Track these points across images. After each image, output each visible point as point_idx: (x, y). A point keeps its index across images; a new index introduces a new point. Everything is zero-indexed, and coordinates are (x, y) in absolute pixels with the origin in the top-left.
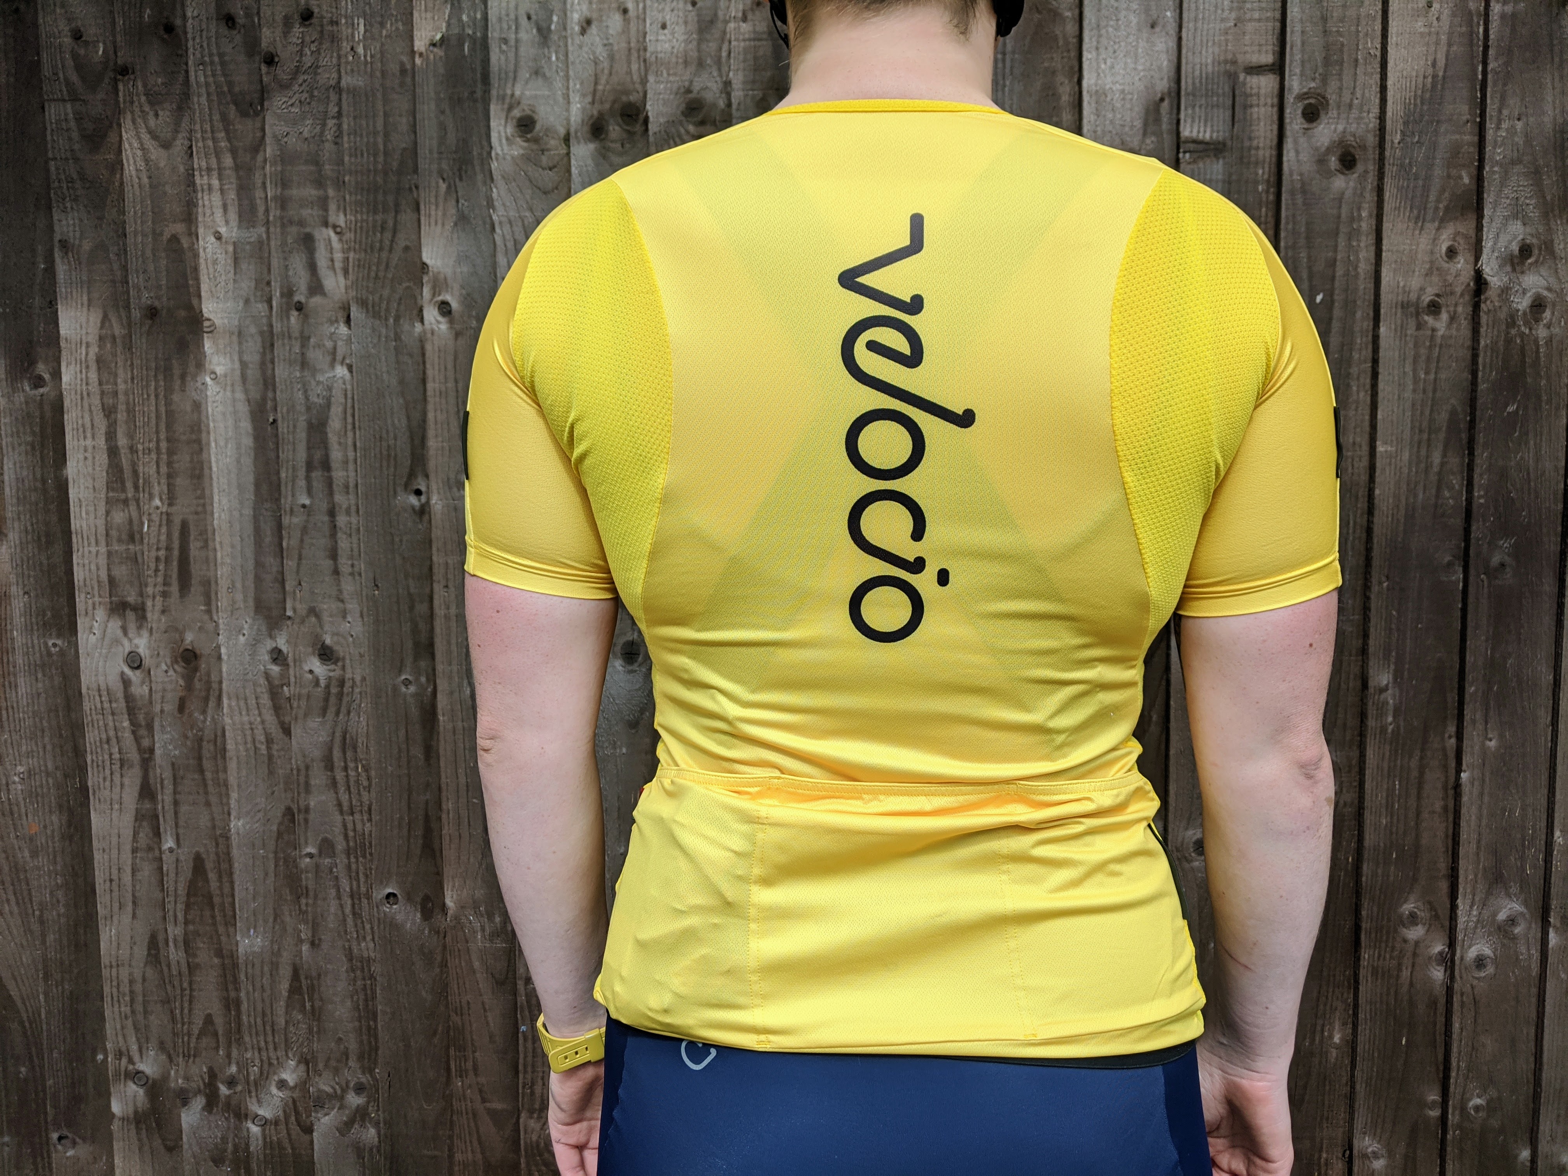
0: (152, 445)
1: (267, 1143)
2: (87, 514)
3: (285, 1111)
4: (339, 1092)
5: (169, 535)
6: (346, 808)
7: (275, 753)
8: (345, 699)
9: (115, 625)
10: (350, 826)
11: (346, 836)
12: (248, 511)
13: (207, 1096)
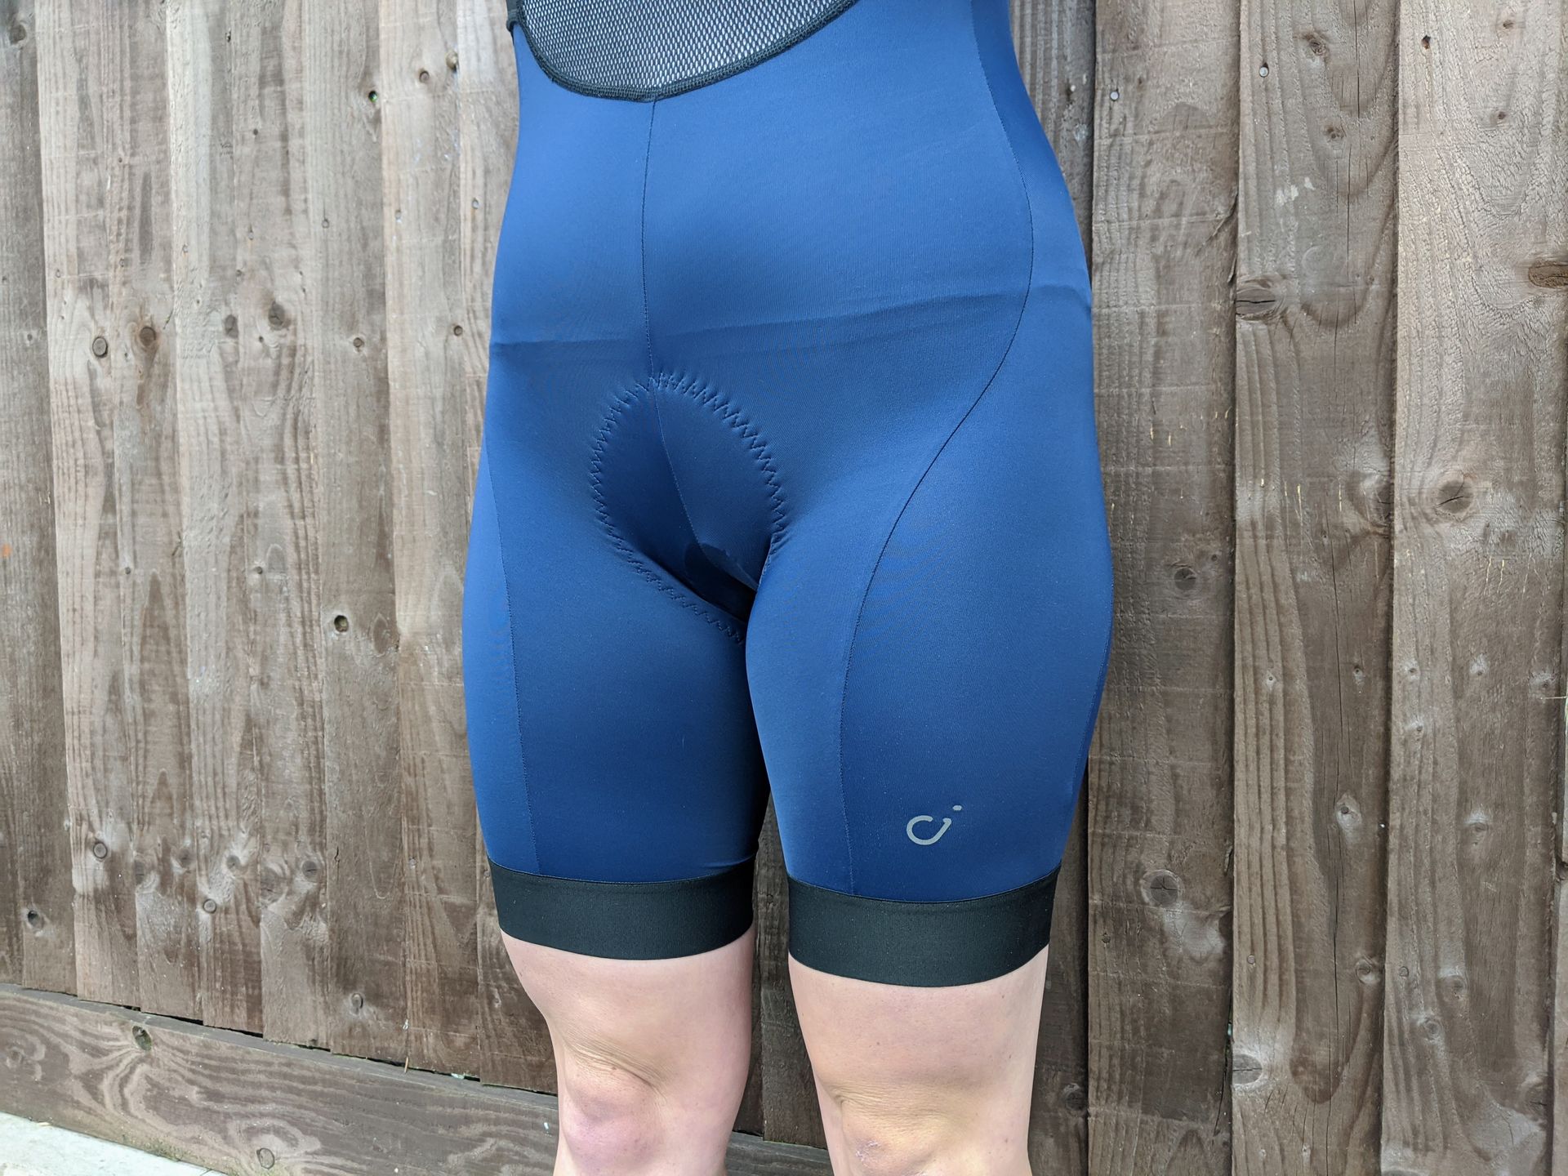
0: (117, 86)
1: (218, 936)
2: (58, 177)
3: (236, 897)
4: (288, 872)
5: (131, 190)
6: (297, 510)
7: (229, 448)
8: (297, 371)
9: (82, 304)
10: (301, 533)
11: (297, 546)
12: (204, 150)
13: (159, 872)
